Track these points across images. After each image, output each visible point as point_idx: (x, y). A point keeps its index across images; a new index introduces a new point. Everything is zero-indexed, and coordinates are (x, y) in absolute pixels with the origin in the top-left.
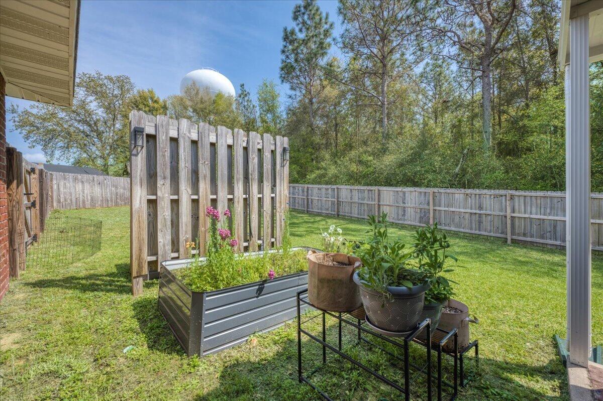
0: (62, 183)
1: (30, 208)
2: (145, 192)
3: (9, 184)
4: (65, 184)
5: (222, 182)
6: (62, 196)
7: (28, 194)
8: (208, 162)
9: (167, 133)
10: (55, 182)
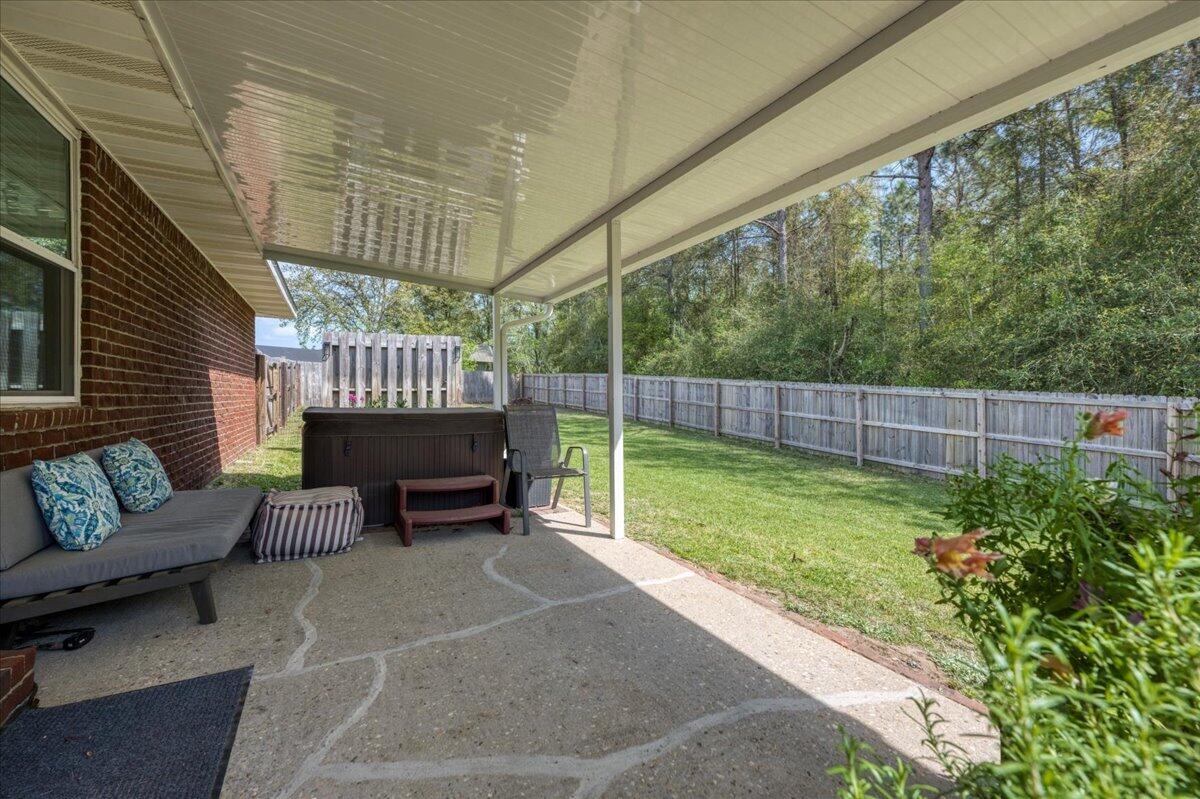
0: (310, 375)
1: (272, 400)
2: (331, 386)
3: (256, 379)
4: (313, 376)
5: (393, 377)
6: (310, 390)
7: (271, 387)
8: (379, 362)
9: (347, 343)
10: (302, 373)
